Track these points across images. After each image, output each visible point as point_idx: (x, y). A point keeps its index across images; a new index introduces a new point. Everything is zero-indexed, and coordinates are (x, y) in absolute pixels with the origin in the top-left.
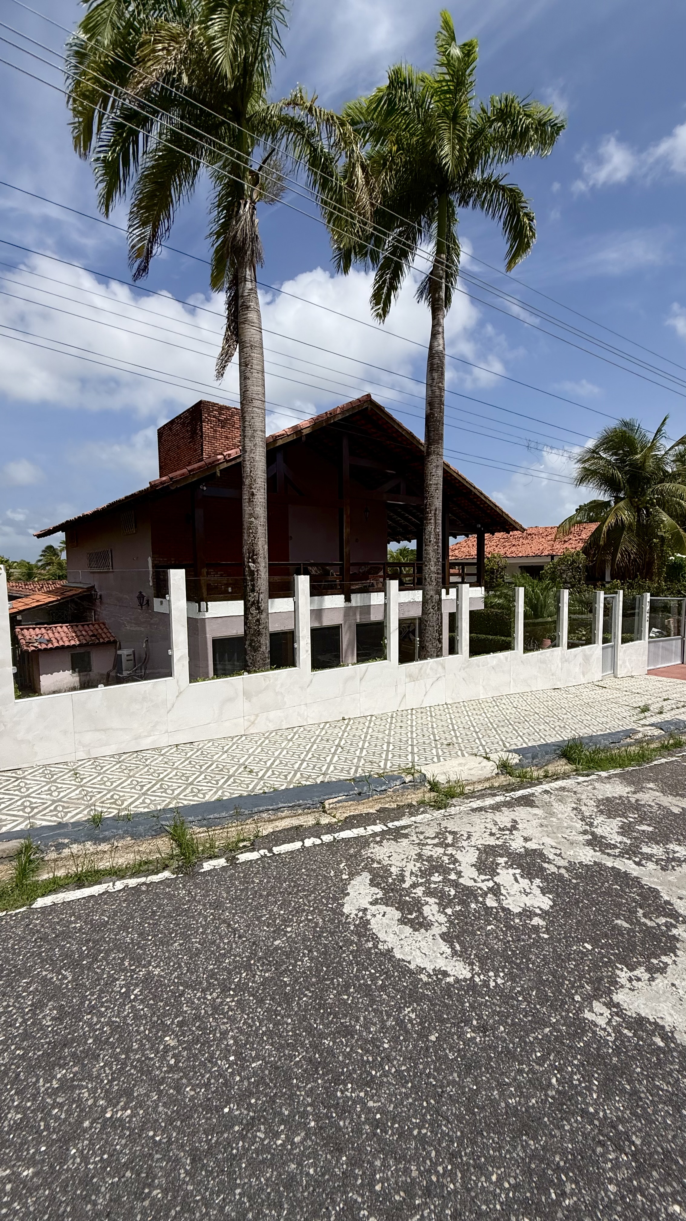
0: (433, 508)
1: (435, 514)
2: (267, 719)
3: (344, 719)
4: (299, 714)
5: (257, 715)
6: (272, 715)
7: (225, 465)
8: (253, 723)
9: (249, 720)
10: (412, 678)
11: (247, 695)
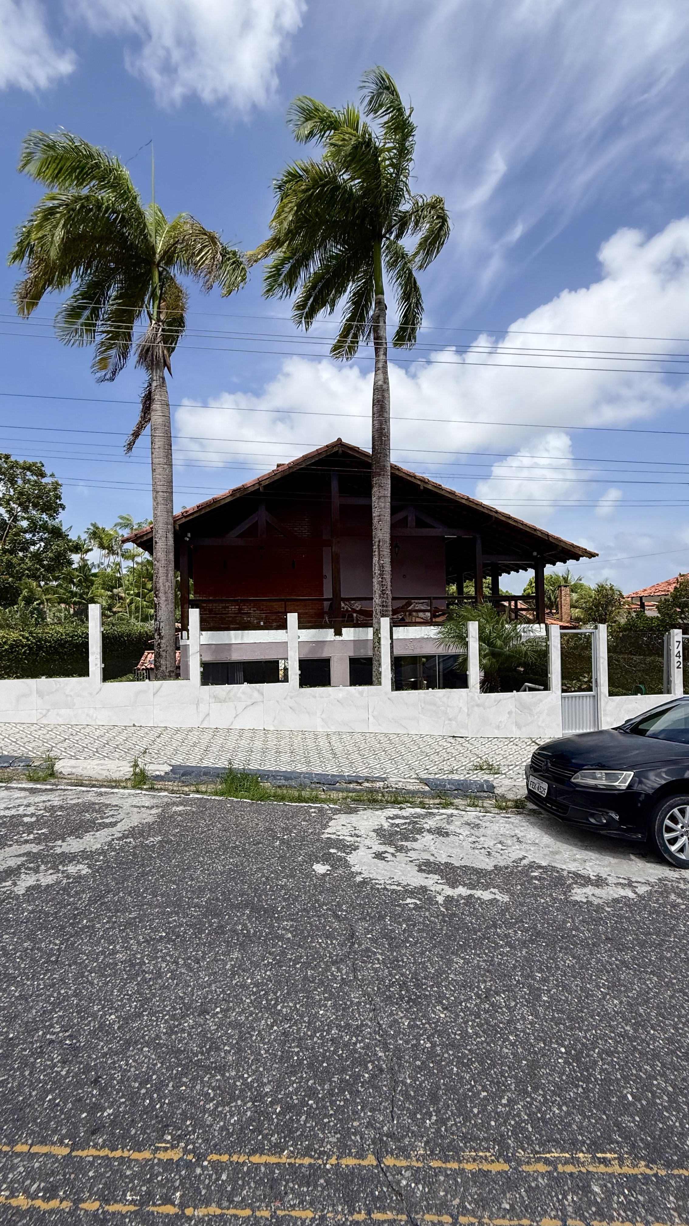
0: (377, 540)
1: (379, 546)
2: (58, 714)
3: (134, 726)
4: (88, 715)
5: (48, 710)
6: (63, 711)
7: (184, 520)
8: (45, 716)
9: (41, 713)
10: (217, 699)
11: (40, 693)
